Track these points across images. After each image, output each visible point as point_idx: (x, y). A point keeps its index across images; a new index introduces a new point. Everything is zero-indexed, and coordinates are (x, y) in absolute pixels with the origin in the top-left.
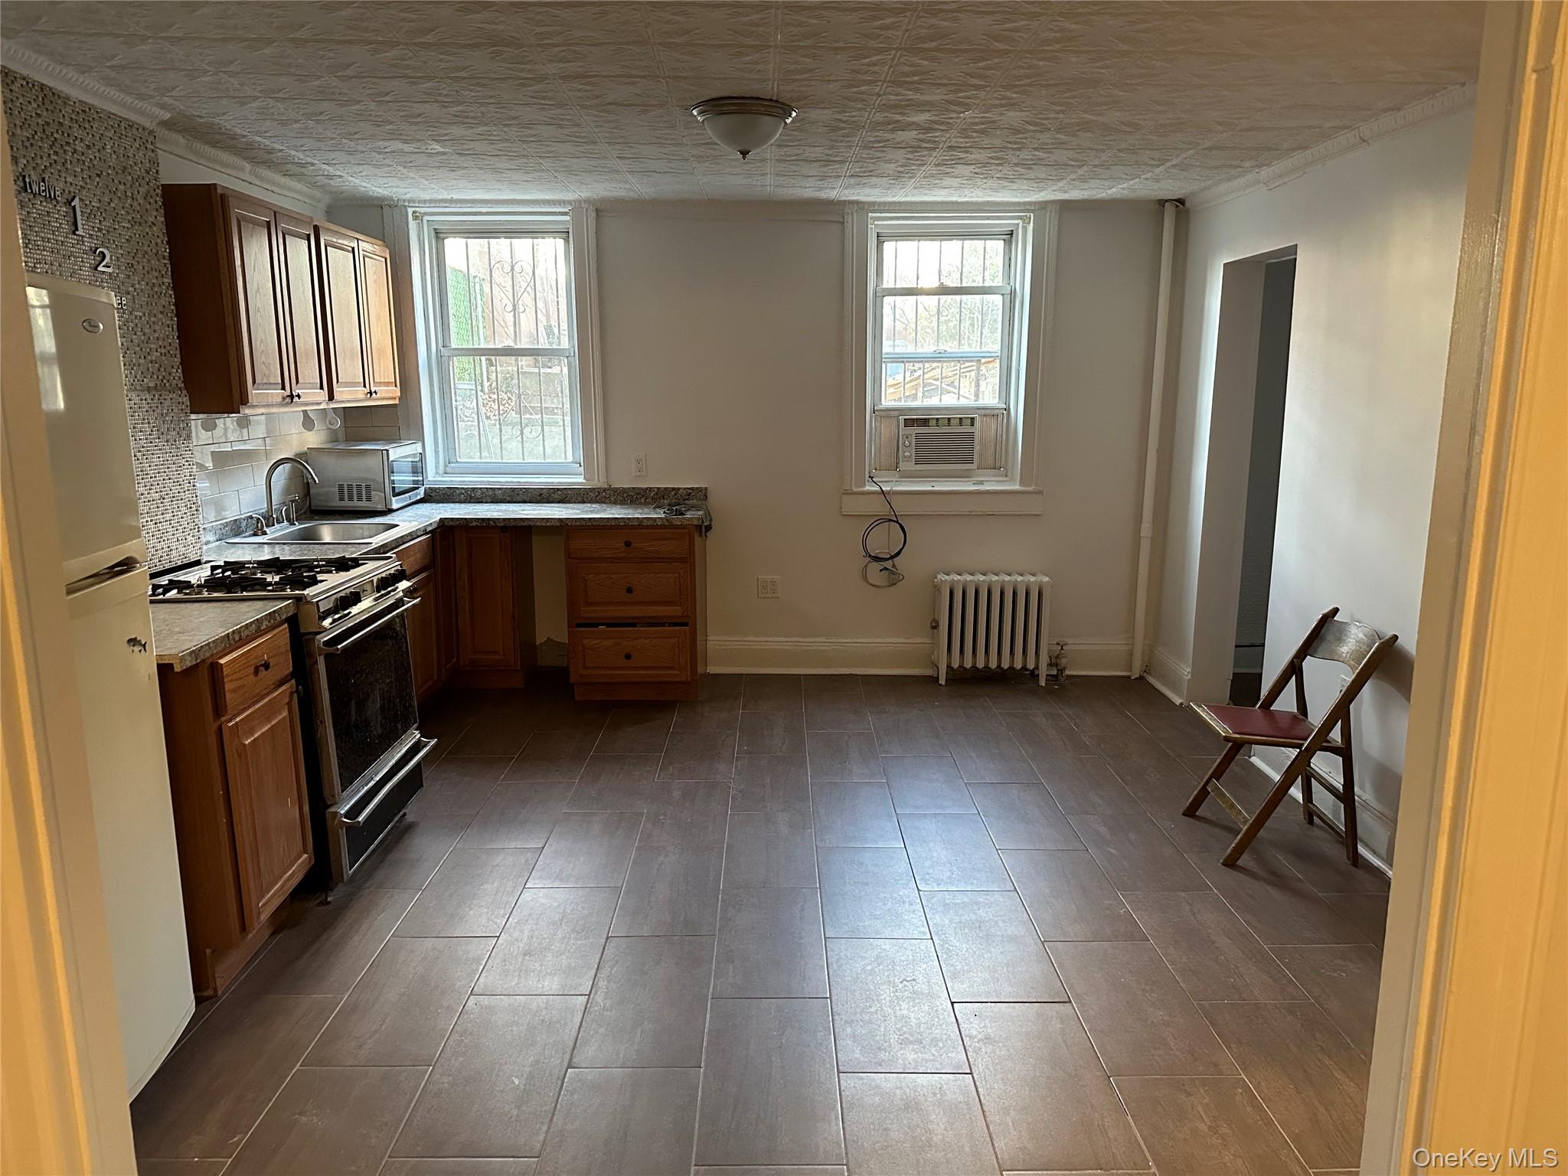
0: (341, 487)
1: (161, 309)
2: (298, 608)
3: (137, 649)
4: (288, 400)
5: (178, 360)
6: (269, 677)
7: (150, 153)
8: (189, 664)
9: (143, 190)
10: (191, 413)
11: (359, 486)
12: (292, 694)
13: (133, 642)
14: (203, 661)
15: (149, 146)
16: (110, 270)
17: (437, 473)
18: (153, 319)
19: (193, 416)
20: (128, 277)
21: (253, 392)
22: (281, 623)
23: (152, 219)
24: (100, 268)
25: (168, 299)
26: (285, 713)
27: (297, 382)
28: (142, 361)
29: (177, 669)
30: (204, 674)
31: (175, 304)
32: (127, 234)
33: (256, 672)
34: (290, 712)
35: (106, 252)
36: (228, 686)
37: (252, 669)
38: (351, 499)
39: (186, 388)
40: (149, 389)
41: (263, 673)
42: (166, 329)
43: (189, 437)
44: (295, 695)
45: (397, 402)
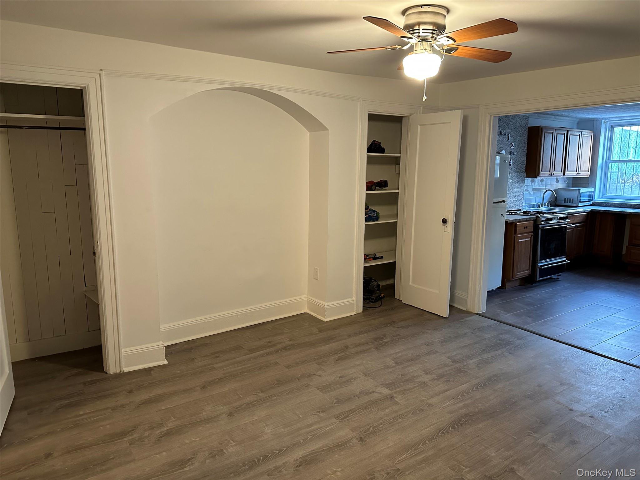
0: (565, 199)
1: (523, 154)
2: (537, 218)
3: (502, 216)
4: (551, 175)
5: (525, 166)
6: (527, 230)
7: (527, 121)
8: (511, 222)
9: (524, 129)
10: (526, 177)
11: (570, 199)
12: (532, 236)
13: (502, 215)
14: (514, 222)
15: (527, 120)
16: (514, 147)
17: (599, 198)
18: (521, 157)
19: (526, 178)
20: (517, 148)
21: (541, 173)
22: (532, 220)
23: (525, 135)
24: (512, 147)
25: (525, 152)
26: (529, 239)
27: (554, 170)
28: (517, 166)
29: (509, 222)
30: (514, 226)
31: (527, 153)
32: (518, 139)
33: (524, 228)
34: (531, 239)
35: (514, 144)
36: (518, 229)
37: (523, 227)
38: (567, 202)
39: (526, 172)
40: (517, 172)
41: (526, 229)
42: (523, 159)
43: (524, 183)
44: (533, 236)
45: (588, 176)
